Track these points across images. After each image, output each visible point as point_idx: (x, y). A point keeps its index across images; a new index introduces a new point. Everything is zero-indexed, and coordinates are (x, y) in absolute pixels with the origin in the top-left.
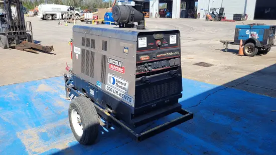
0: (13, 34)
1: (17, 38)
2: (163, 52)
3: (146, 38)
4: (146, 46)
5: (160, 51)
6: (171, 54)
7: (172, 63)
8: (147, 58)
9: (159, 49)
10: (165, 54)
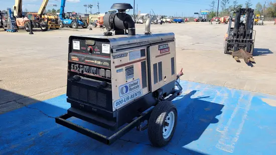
0: (234, 42)
1: (236, 45)
2: (92, 59)
3: (79, 42)
4: (79, 49)
5: (88, 56)
6: (99, 63)
7: (102, 73)
8: (77, 60)
9: (91, 55)
10: (93, 61)
